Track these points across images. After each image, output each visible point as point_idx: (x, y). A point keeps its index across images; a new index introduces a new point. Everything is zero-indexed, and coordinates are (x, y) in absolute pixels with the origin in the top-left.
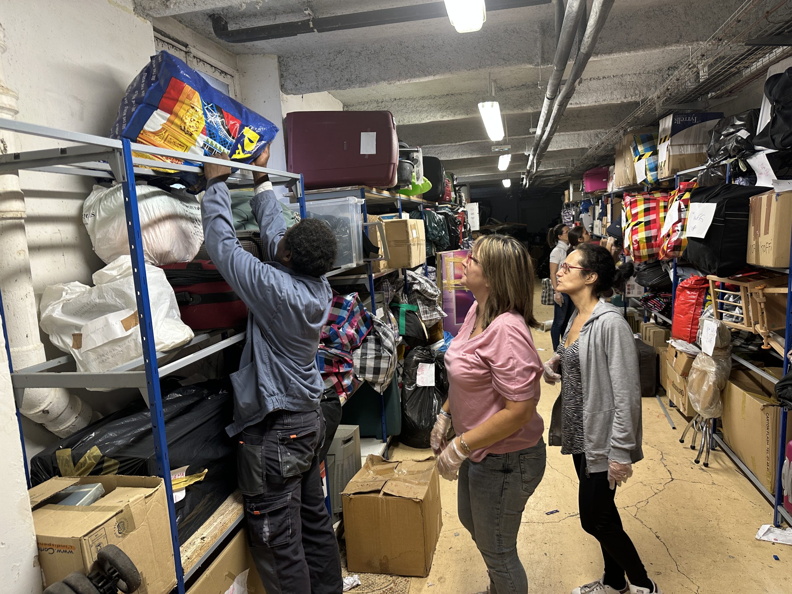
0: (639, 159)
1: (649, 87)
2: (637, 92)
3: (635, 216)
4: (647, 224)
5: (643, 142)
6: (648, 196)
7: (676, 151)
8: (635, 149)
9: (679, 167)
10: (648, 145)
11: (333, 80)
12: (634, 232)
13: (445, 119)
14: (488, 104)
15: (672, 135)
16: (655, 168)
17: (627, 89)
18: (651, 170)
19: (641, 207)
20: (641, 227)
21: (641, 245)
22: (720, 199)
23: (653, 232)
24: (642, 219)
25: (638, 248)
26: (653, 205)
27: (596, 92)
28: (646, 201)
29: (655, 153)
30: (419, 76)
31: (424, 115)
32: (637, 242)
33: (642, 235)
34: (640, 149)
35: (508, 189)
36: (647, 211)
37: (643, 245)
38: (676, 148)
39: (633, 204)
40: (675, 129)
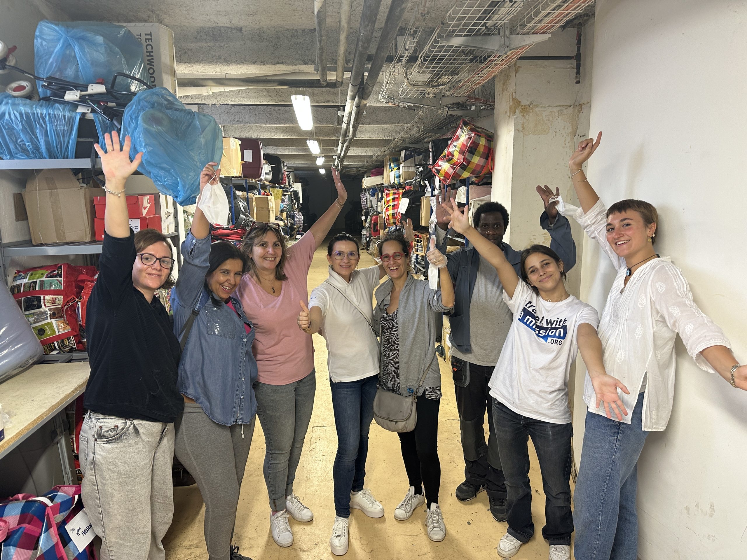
0: (392, 171)
1: (396, 132)
2: (390, 135)
3: (388, 202)
4: (393, 206)
5: (393, 162)
6: (396, 191)
7: (406, 170)
8: (390, 165)
9: (407, 178)
10: (396, 163)
11: (229, 120)
12: (387, 210)
13: (286, 137)
14: (312, 141)
15: (404, 161)
16: (399, 177)
17: (385, 132)
18: (397, 177)
19: (391, 197)
20: (390, 208)
21: (390, 217)
22: (411, 197)
23: (395, 211)
24: (391, 203)
25: (389, 219)
26: (397, 196)
27: (369, 132)
28: (394, 194)
29: (399, 169)
30: (277, 124)
31: (273, 134)
32: (388, 215)
33: (390, 212)
34: (392, 165)
35: (324, 175)
36: (394, 199)
37: (391, 217)
38: (406, 168)
39: (388, 195)
40: (406, 158)
